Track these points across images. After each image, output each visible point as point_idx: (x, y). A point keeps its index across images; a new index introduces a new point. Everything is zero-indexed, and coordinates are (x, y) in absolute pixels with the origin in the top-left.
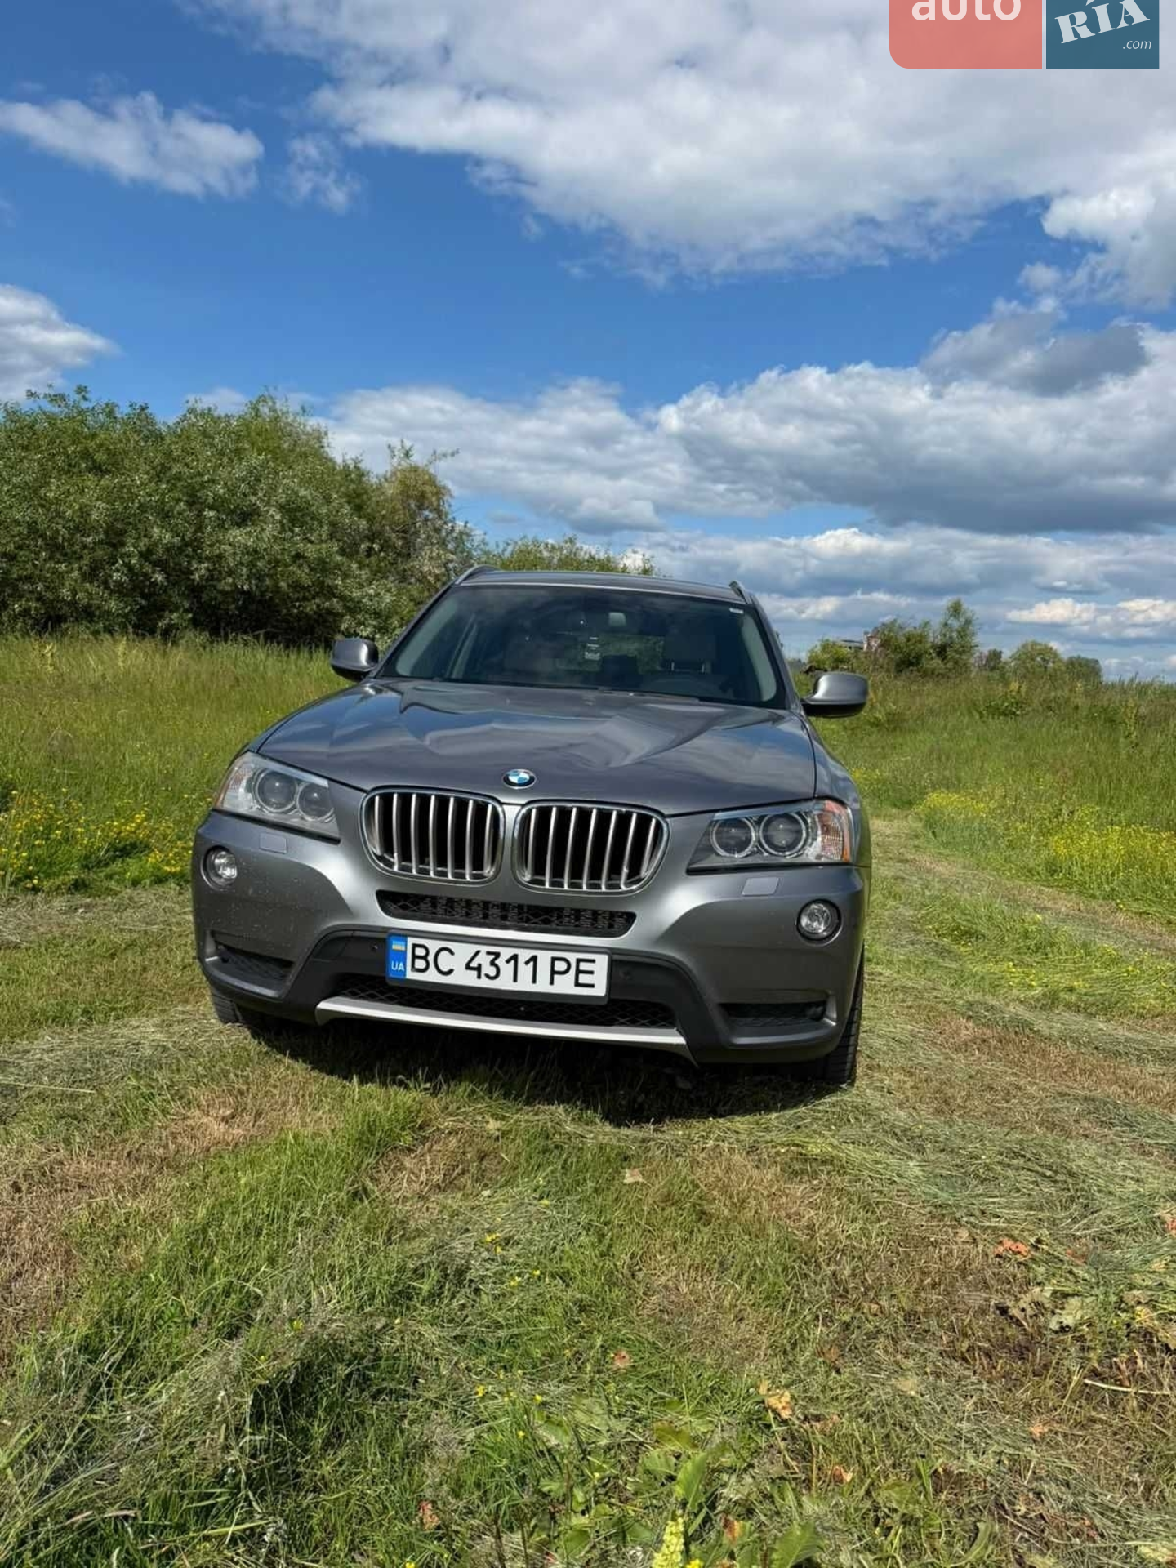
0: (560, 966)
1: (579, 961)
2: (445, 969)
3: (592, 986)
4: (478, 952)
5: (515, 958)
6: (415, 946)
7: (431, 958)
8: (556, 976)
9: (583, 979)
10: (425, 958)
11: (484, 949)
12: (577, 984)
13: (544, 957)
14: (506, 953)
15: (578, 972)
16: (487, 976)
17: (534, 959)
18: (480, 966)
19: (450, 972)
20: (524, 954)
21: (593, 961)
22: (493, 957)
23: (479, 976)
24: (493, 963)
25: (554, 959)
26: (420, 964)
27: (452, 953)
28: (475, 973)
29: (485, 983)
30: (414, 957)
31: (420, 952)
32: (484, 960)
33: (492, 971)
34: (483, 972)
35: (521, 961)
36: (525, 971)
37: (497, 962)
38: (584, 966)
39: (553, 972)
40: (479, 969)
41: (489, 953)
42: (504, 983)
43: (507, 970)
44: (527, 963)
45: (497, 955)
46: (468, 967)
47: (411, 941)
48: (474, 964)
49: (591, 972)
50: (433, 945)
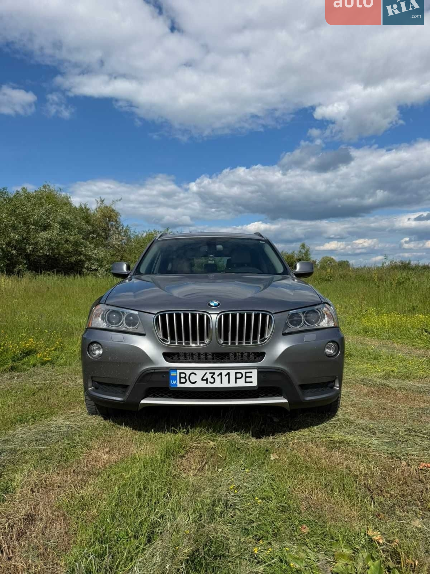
0: (239, 376)
1: (246, 373)
2: (193, 381)
3: (252, 382)
4: (206, 373)
5: (221, 374)
6: (180, 373)
7: (187, 378)
8: (237, 380)
9: (248, 380)
10: (185, 378)
11: (208, 372)
12: (246, 382)
13: (232, 373)
14: (217, 372)
15: (246, 377)
16: (210, 382)
17: (228, 374)
18: (207, 379)
19: (195, 382)
20: (224, 372)
21: (251, 372)
22: (212, 374)
23: (207, 383)
24: (212, 377)
25: (236, 373)
26: (183, 380)
27: (196, 374)
28: (205, 382)
29: (209, 385)
30: (180, 378)
31: (183, 375)
32: (209, 376)
33: (212, 380)
34: (209, 381)
35: (223, 375)
36: (225, 379)
37: (214, 376)
38: (248, 375)
39: (236, 378)
40: (207, 380)
41: (210, 373)
42: (217, 384)
43: (218, 379)
44: (226, 376)
45: (214, 374)
46: (202, 380)
47: (179, 371)
48: (205, 378)
49: (251, 377)
50: (188, 372)
